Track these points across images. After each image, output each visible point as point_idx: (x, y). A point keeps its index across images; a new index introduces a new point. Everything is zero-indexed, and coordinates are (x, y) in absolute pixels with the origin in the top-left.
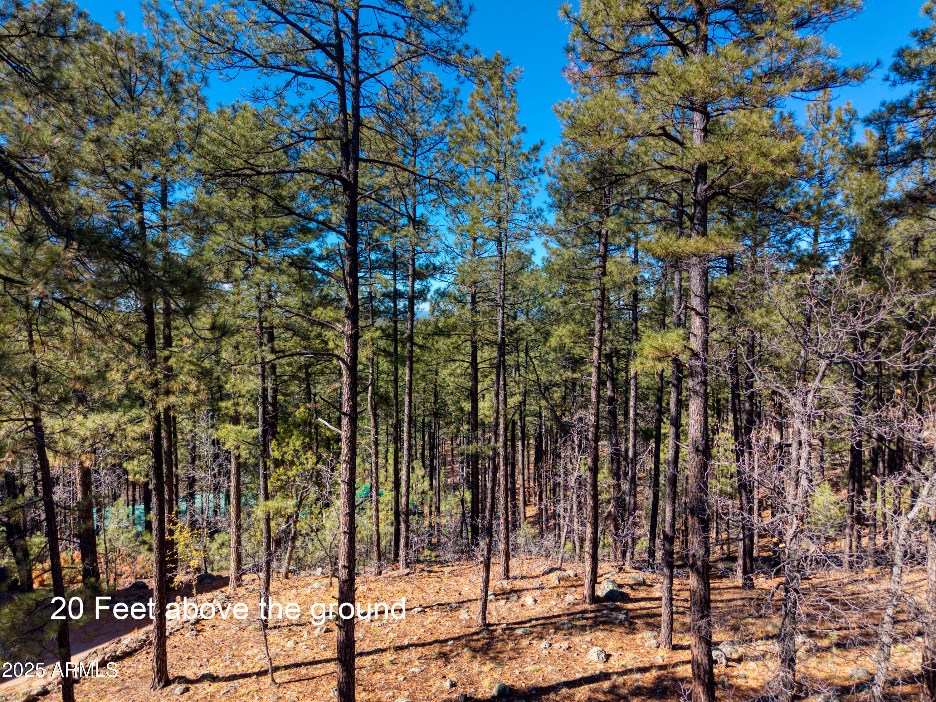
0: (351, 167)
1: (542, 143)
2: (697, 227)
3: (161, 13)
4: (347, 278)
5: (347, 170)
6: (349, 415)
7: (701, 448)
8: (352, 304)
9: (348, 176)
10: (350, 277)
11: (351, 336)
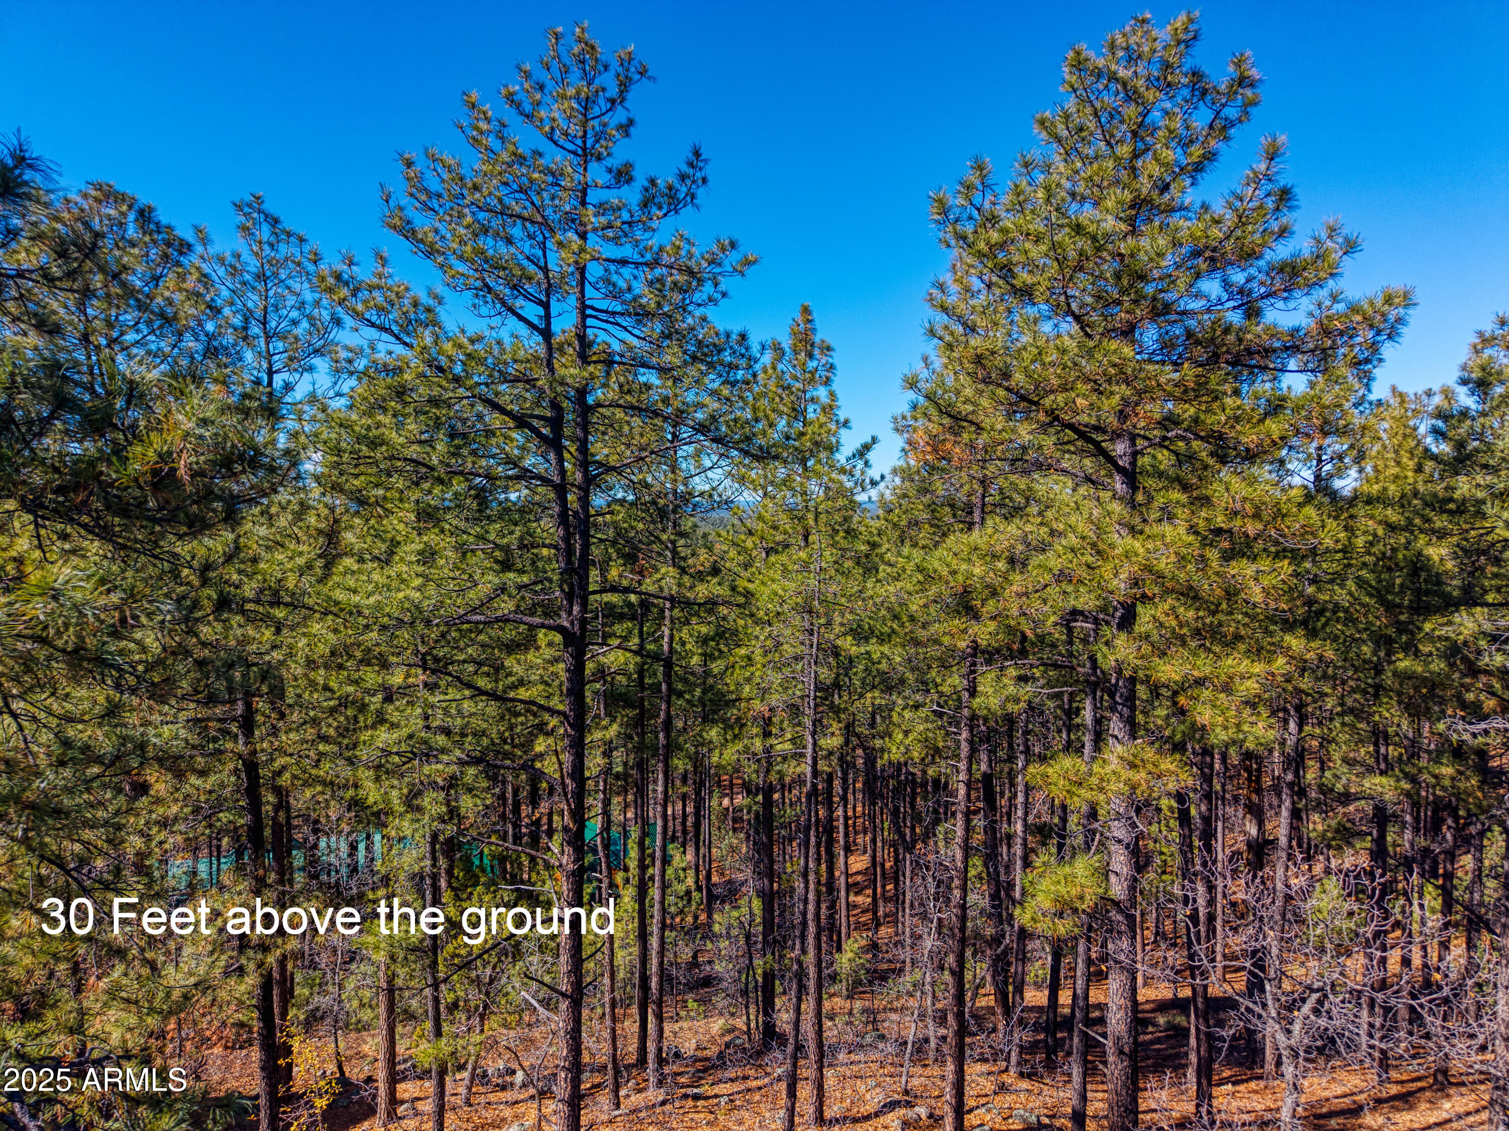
0: (576, 609)
1: (874, 440)
2: (1119, 708)
3: (266, 216)
4: (568, 781)
5: (570, 613)
6: (571, 997)
7: (1126, 1050)
8: (575, 822)
9: (572, 623)
10: (573, 779)
11: (573, 873)
